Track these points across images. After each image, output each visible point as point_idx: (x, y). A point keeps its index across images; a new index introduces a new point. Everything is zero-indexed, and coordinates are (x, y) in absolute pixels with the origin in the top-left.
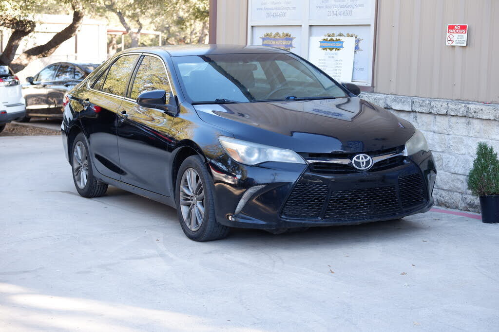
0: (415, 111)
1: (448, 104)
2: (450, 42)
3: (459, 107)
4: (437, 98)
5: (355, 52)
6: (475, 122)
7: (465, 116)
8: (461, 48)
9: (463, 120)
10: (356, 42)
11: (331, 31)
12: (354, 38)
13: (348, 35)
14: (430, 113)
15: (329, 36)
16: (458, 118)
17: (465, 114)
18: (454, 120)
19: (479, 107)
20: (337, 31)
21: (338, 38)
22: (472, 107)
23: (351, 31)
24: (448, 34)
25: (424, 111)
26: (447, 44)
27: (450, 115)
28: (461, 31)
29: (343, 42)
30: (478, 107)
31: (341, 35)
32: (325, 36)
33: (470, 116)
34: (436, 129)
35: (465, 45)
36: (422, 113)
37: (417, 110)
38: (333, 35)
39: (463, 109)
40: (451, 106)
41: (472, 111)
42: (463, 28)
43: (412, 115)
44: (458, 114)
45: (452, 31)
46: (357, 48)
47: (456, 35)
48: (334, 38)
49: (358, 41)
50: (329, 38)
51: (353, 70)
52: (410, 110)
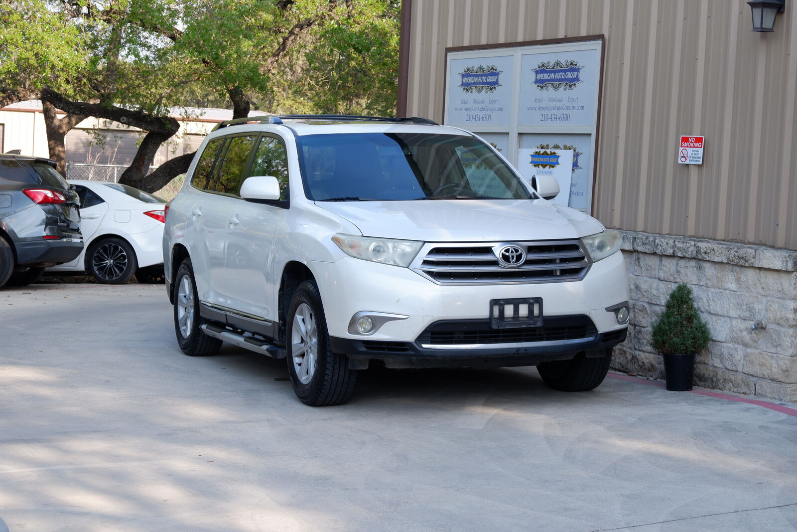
0: (637, 251)
1: (674, 242)
2: (683, 159)
3: (688, 245)
4: (667, 234)
5: (573, 170)
6: (707, 266)
7: (694, 258)
8: (697, 168)
9: (693, 263)
11: (545, 141)
12: (572, 151)
13: (566, 148)
14: (655, 254)
15: (542, 148)
16: (687, 260)
17: (695, 255)
18: (682, 263)
20: (552, 141)
21: (553, 151)
22: (703, 246)
23: (569, 142)
24: (681, 149)
25: (647, 251)
26: (680, 162)
27: (677, 256)
28: (696, 145)
29: (559, 156)
30: (710, 245)
31: (556, 147)
32: (538, 147)
33: (700, 257)
34: (662, 275)
35: (701, 163)
36: (645, 253)
37: (640, 249)
38: (547, 147)
39: (692, 249)
40: (679, 245)
41: (702, 252)
42: (699, 140)
43: (635, 256)
44: (686, 256)
45: (686, 144)
46: (575, 165)
47: (690, 150)
48: (548, 151)
49: (576, 156)
50: (542, 151)
51: (570, 195)
52: (631, 248)
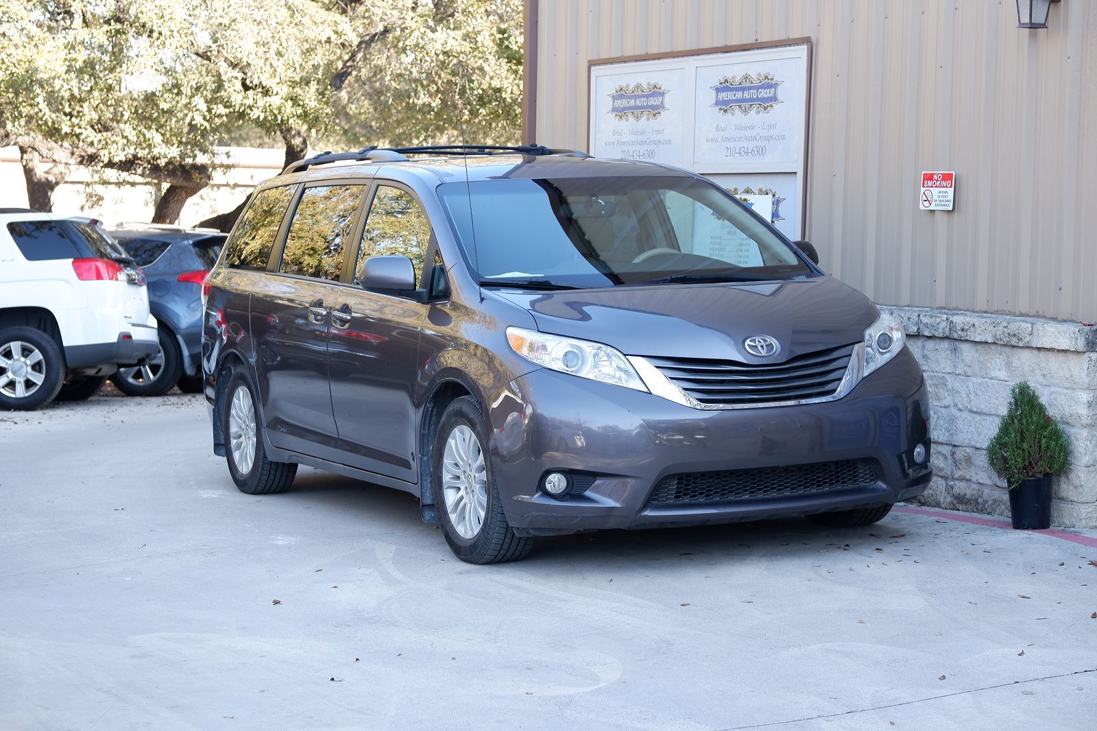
1: (919, 316)
2: (926, 204)
3: (938, 320)
4: (908, 306)
5: (773, 222)
6: (965, 347)
7: (947, 338)
8: (946, 214)
9: (945, 345)
10: (773, 204)
11: (731, 183)
12: (770, 196)
13: (761, 192)
16: (938, 341)
17: (948, 333)
18: (930, 345)
19: (970, 319)
20: (742, 184)
22: (958, 320)
24: (923, 190)
26: (922, 207)
27: (924, 336)
28: (944, 183)
30: (968, 319)
31: (748, 191)
33: (955, 336)
35: (950, 208)
38: (737, 191)
39: (943, 325)
40: (925, 320)
41: (958, 328)
42: (947, 177)
44: (936, 335)
45: (930, 183)
46: (776, 215)
47: (935, 191)
49: (777, 202)
